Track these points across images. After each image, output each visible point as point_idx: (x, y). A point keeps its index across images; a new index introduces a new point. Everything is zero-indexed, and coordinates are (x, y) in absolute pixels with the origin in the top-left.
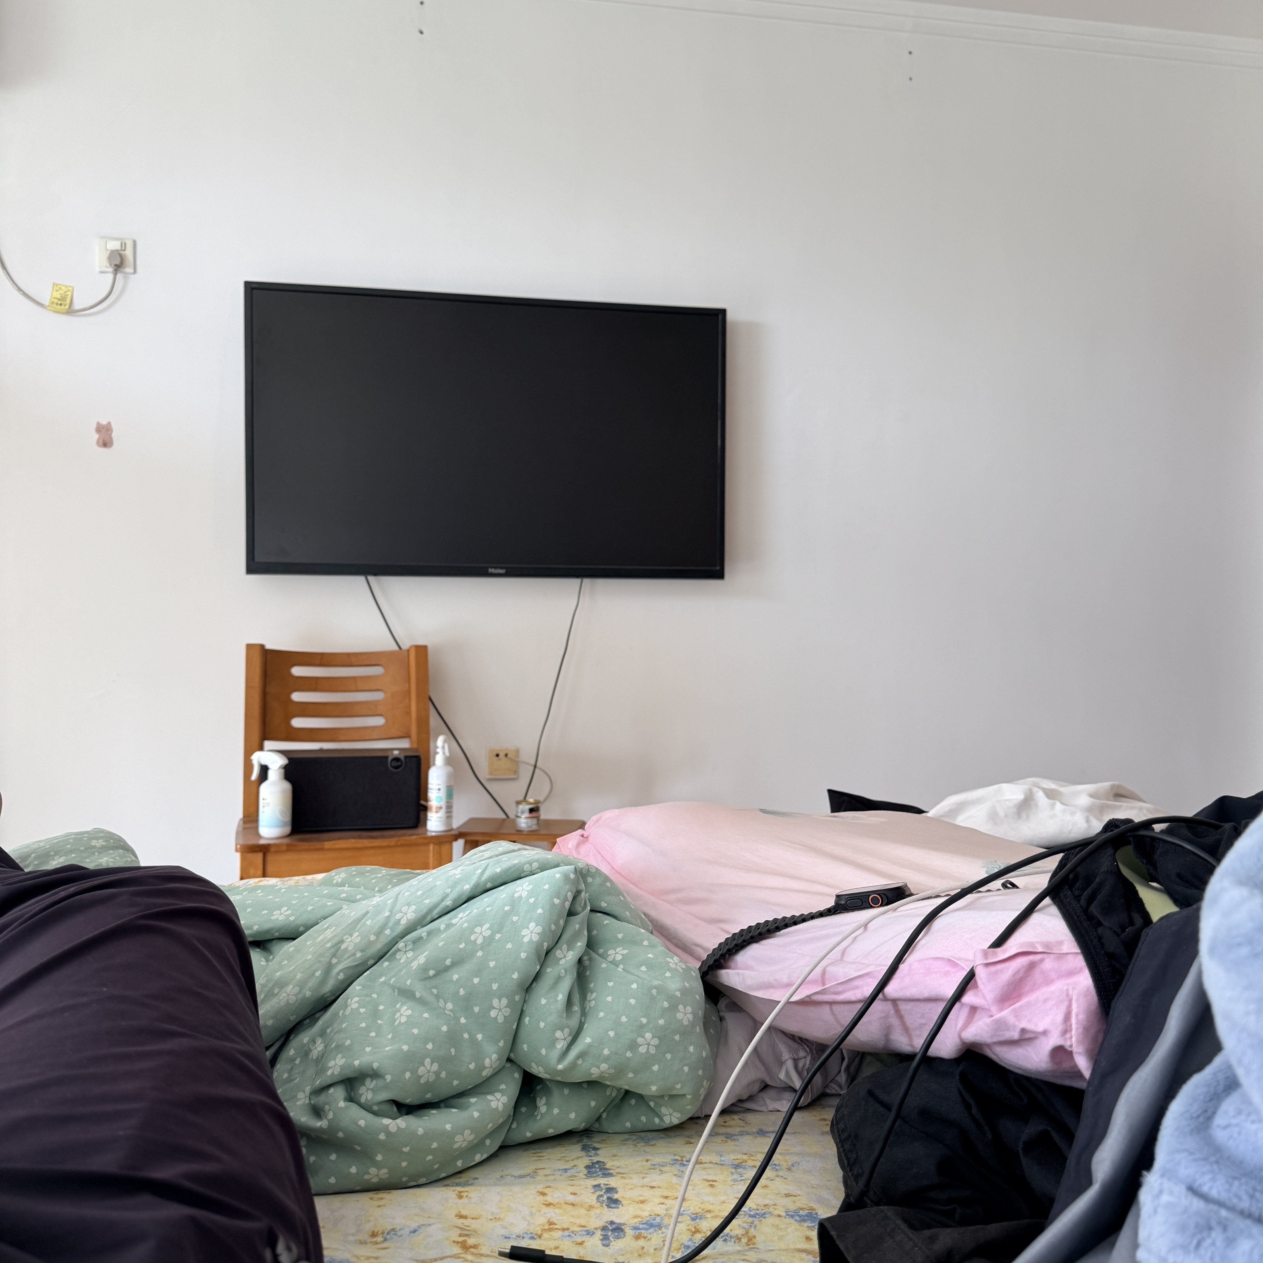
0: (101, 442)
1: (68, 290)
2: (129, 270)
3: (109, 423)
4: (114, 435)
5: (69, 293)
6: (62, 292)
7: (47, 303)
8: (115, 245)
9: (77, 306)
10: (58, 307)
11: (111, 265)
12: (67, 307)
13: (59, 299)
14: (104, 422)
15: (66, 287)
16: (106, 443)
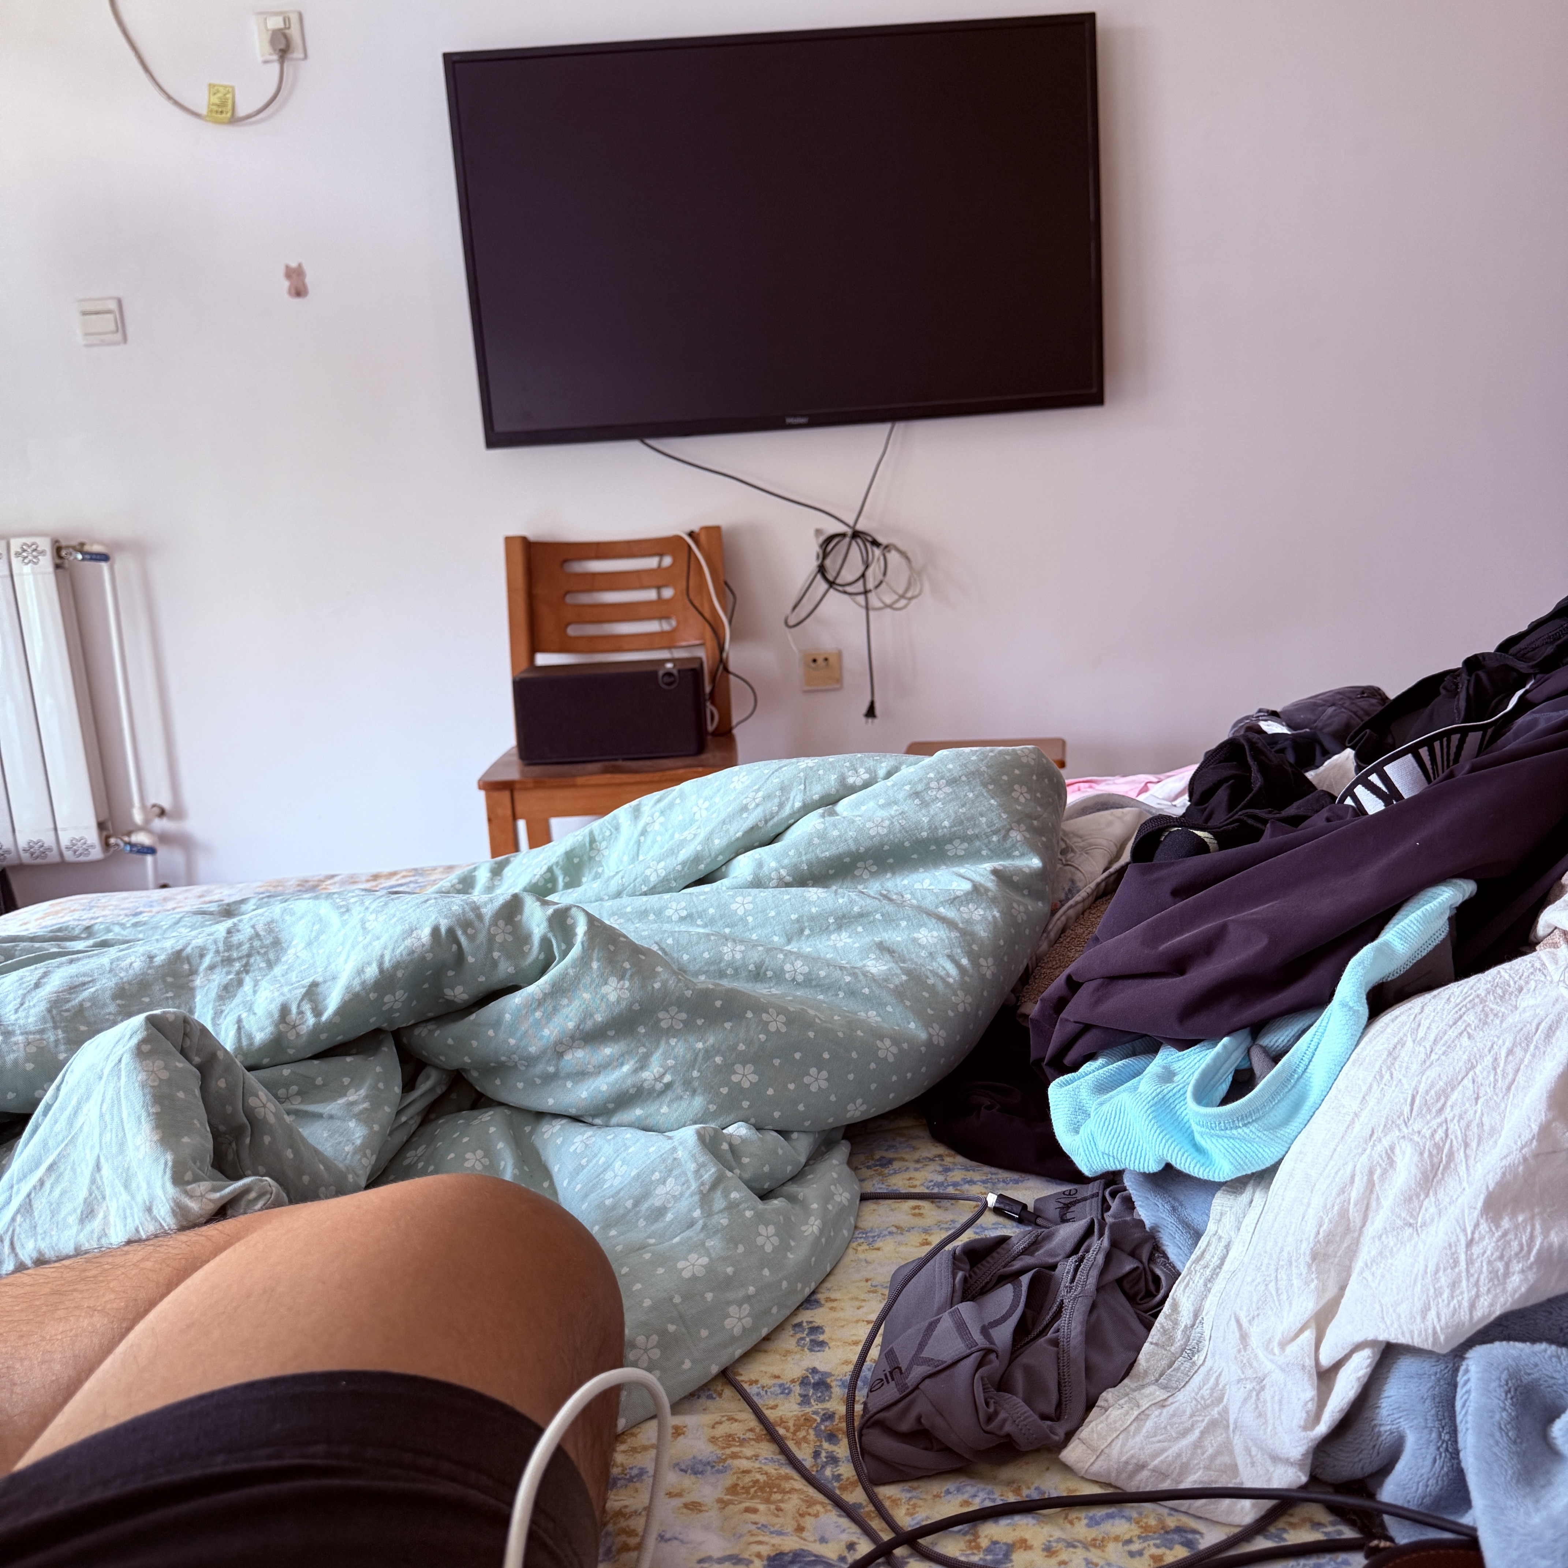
0: (293, 291)
1: (228, 92)
2: (298, 54)
3: (300, 265)
4: (308, 280)
5: (229, 96)
6: (219, 95)
7: (204, 111)
8: (276, 23)
9: (241, 112)
10: (219, 116)
11: (275, 50)
12: (229, 115)
13: (219, 106)
14: (294, 265)
15: (225, 87)
16: (299, 292)
